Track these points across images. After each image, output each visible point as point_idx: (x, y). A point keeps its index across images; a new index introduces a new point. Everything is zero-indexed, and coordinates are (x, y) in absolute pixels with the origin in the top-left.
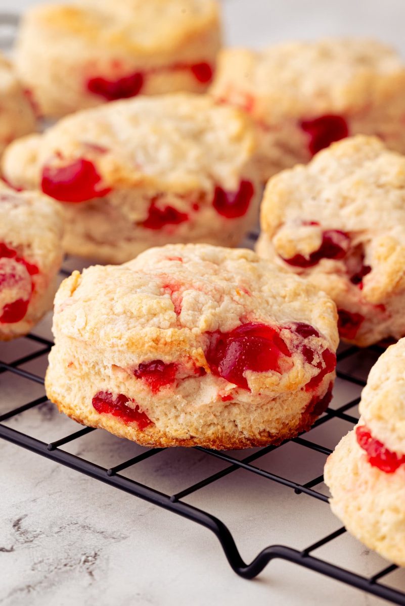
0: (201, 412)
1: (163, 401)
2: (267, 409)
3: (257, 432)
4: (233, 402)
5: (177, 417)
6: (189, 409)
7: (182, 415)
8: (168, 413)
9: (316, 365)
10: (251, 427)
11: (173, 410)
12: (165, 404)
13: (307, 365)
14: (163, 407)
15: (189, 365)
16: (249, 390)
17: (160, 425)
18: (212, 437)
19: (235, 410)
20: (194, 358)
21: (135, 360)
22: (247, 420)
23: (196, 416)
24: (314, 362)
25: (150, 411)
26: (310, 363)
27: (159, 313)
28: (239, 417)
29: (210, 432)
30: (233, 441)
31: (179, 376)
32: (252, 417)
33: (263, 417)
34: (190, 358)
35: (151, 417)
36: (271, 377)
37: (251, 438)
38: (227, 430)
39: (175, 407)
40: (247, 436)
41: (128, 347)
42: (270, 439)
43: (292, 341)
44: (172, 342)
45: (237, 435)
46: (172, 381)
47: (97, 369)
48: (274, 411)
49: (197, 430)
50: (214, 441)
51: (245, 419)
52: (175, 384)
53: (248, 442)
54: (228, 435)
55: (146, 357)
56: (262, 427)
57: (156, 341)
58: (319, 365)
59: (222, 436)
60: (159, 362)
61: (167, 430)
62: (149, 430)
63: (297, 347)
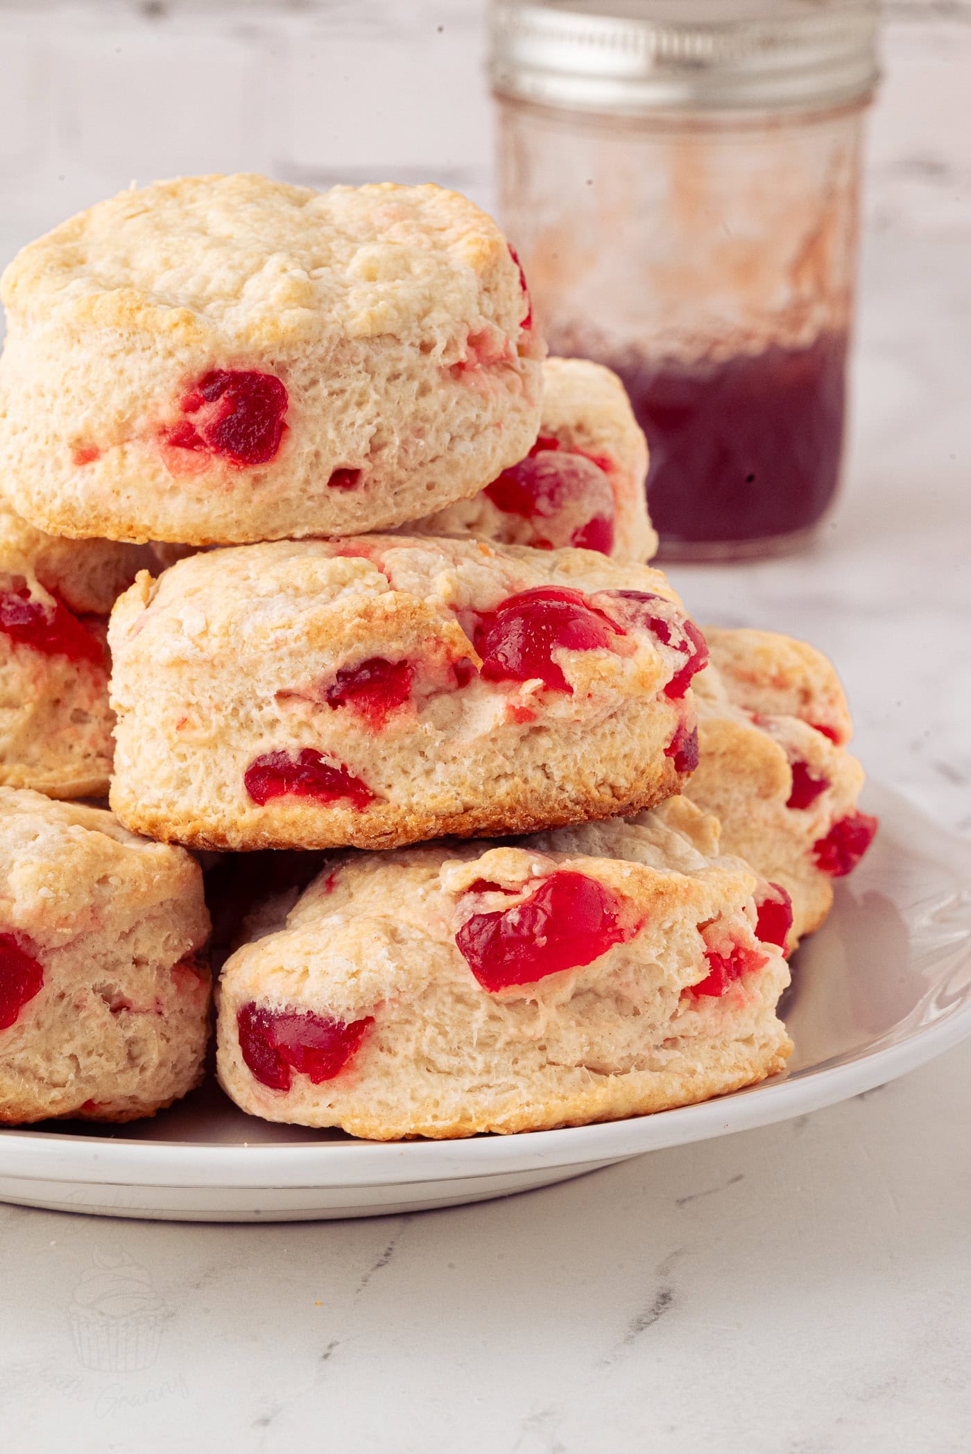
0: (477, 753)
1: (396, 745)
2: (604, 735)
3: (592, 783)
4: (537, 724)
5: (428, 773)
6: (451, 753)
7: (440, 766)
8: (409, 768)
9: (678, 646)
10: (579, 773)
11: (419, 759)
12: (401, 749)
13: (662, 647)
14: (398, 757)
15: (438, 658)
16: (569, 690)
17: (396, 795)
18: (508, 801)
19: (544, 742)
20: (446, 640)
21: (327, 664)
22: (570, 759)
23: (467, 762)
24: (673, 641)
25: (371, 773)
26: (667, 644)
27: (351, 580)
28: (552, 756)
29: (501, 793)
30: (547, 807)
31: (419, 687)
32: (577, 751)
33: (600, 751)
34: (439, 642)
35: (375, 784)
36: (605, 658)
37: (582, 798)
38: (534, 784)
39: (422, 754)
40: (573, 795)
41: (310, 640)
42: (616, 802)
43: (619, 610)
44: (398, 611)
45: (554, 792)
46: (406, 698)
47: (242, 713)
48: (618, 738)
49: (475, 790)
50: (512, 810)
51: (564, 757)
52: (414, 706)
53: (578, 808)
54: (536, 795)
55: (350, 652)
56: (601, 770)
57: (367, 614)
58: (683, 647)
59: (526, 798)
60: (375, 662)
61: (414, 800)
62: (373, 810)
63: (633, 618)
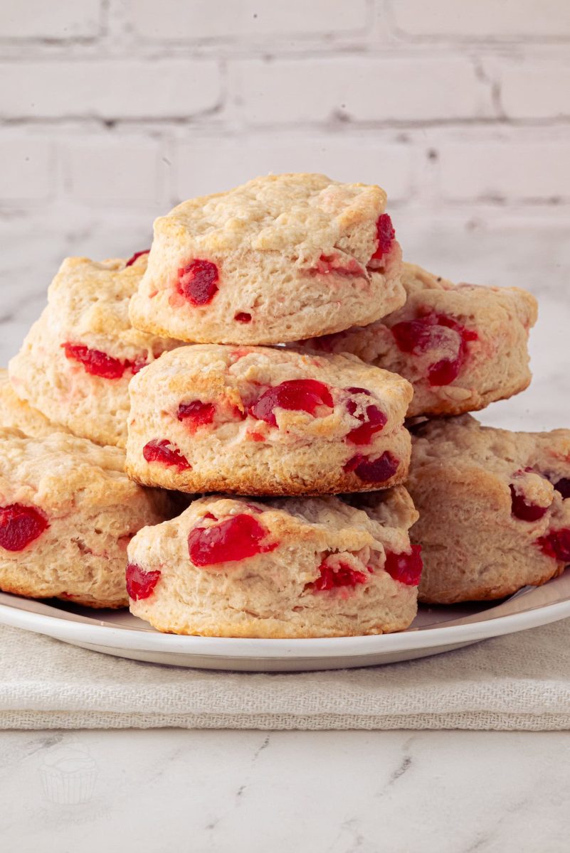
0: (234, 453)
1: (200, 443)
2: (299, 453)
3: (288, 476)
4: (266, 443)
5: (212, 459)
6: (223, 450)
7: (217, 456)
8: (204, 455)
9: (358, 416)
10: (282, 469)
11: (209, 451)
12: (203, 445)
13: (348, 415)
14: (200, 449)
15: (223, 403)
16: (278, 426)
17: (196, 468)
18: (243, 478)
19: (267, 452)
20: (228, 396)
21: (175, 400)
22: (278, 462)
23: (228, 456)
24: (357, 414)
25: (190, 455)
26: (352, 414)
27: (210, 363)
28: (270, 459)
29: (240, 473)
30: (263, 484)
31: (217, 417)
32: (283, 459)
33: (294, 460)
34: (224, 396)
35: (190, 461)
36: (301, 416)
37: (283, 482)
38: (258, 472)
39: (212, 449)
40: (278, 481)
41: (171, 387)
42: (304, 487)
43: (338, 396)
44: (208, 379)
45: (268, 477)
46: (210, 421)
47: (151, 420)
48: (307, 455)
49: (228, 470)
50: (244, 482)
51: (276, 461)
52: (212, 426)
53: (280, 487)
54: (259, 477)
55: (185, 395)
56: (293, 471)
57: (195, 379)
58: (361, 417)
59: (253, 478)
60: (197, 403)
61: (202, 470)
62: (186, 473)
63: (343, 400)
